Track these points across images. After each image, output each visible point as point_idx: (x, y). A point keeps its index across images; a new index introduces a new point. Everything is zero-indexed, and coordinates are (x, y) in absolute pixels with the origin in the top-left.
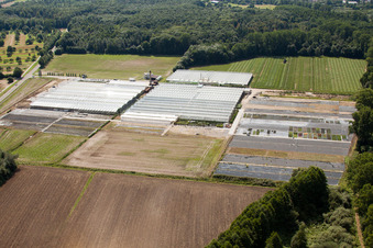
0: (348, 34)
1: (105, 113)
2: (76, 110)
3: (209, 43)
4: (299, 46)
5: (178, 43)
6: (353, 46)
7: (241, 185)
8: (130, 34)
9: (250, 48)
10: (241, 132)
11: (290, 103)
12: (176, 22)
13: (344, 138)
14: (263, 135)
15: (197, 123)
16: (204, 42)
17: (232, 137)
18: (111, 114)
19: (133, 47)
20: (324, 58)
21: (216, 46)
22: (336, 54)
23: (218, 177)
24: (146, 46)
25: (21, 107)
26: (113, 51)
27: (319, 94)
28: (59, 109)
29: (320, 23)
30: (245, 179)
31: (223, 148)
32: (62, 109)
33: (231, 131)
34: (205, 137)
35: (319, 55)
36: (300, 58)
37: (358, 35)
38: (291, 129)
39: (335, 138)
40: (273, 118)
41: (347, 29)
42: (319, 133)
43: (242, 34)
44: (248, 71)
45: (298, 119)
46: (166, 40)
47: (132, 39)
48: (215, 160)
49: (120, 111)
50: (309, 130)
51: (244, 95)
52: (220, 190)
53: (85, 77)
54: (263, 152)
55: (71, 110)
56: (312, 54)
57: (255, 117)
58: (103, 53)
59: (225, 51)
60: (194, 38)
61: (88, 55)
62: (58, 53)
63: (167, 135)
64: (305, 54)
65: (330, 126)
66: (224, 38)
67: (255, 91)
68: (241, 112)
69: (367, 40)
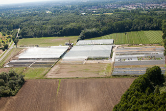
0: (151, 21)
1: (54, 59)
2: (41, 58)
3: (90, 29)
4: (130, 27)
5: (76, 30)
6: (155, 25)
7: (125, 78)
8: (52, 28)
9: (109, 29)
10: (117, 60)
11: (134, 49)
12: (71, 22)
13: (162, 59)
14: (127, 60)
15: (96, 59)
16: (88, 28)
17: (114, 63)
18: (57, 59)
19: (55, 33)
20: (142, 31)
21: (94, 29)
22: (148, 29)
23: (114, 76)
24: (61, 32)
25: (14, 59)
26: (46, 35)
27: (145, 44)
28: (32, 59)
29: (137, 18)
30: (126, 75)
31: (112, 66)
32: (34, 59)
33: (113, 60)
34: (102, 63)
35: (140, 30)
36: (131, 32)
37: (156, 20)
38: (138, 57)
39: (157, 59)
40: (129, 54)
41: (150, 18)
42: (151, 58)
43: (103, 24)
44: (111, 38)
45: (139, 54)
46: (70, 29)
47: (53, 30)
48: (110, 70)
49: (61, 57)
50: (146, 57)
51: (113, 47)
52: (117, 80)
53: (38, 46)
54: (130, 66)
55: (38, 59)
56: (137, 30)
57: (121, 55)
58: (41, 37)
59: (98, 31)
60: (82, 27)
61: (34, 38)
62: (20, 38)
63: (85, 64)
64: (133, 30)
65: (154, 55)
66: (96, 26)
67: (117, 46)
68: (114, 54)
69: (160, 22)
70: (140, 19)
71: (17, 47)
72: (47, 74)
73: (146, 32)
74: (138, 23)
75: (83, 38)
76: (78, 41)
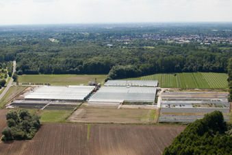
0: (212, 59)
1: (76, 101)
2: (57, 100)
3: (123, 65)
4: (182, 66)
5: (103, 66)
6: (217, 65)
7: (176, 125)
8: (67, 61)
9: (151, 68)
10: (164, 106)
11: (187, 94)
12: (93, 55)
13: (225, 106)
14: (178, 107)
15: (135, 103)
16: (120, 64)
17: (160, 109)
18: (80, 101)
19: (71, 69)
20: (199, 73)
21: (129, 66)
22: (207, 70)
23: (162, 123)
24: (80, 68)
25: (19, 100)
27: (203, 89)
28: (45, 100)
29: (191, 54)
30: (177, 123)
31: (157, 113)
32: (48, 100)
33: (158, 106)
34: (144, 109)
35: (196, 71)
36: (183, 73)
37: (219, 58)
38: (193, 104)
39: (219, 106)
40: (180, 100)
41: (211, 55)
42: (211, 105)
43: (143, 60)
44: (154, 79)
45: (195, 100)
46: (94, 64)
47: (69, 64)
48: (156, 117)
49: (86, 99)
50: (203, 104)
51: (157, 91)
52: (165, 127)
53: (49, 85)
54: (182, 113)
55: (53, 100)
56: (191, 71)
57: (169, 100)
58: (51, 73)
59: (136, 69)
60: (112, 62)
61: (40, 75)
62: (20, 74)
63: (121, 108)
64: (186, 71)
65: (215, 102)
66: (133, 62)
67: (163, 89)
68: (159, 99)
69: (226, 61)
70: (197, 55)
71: (17, 84)
72: (69, 118)
73: (205, 75)
74: (194, 61)
75: (113, 78)
76: (106, 81)
